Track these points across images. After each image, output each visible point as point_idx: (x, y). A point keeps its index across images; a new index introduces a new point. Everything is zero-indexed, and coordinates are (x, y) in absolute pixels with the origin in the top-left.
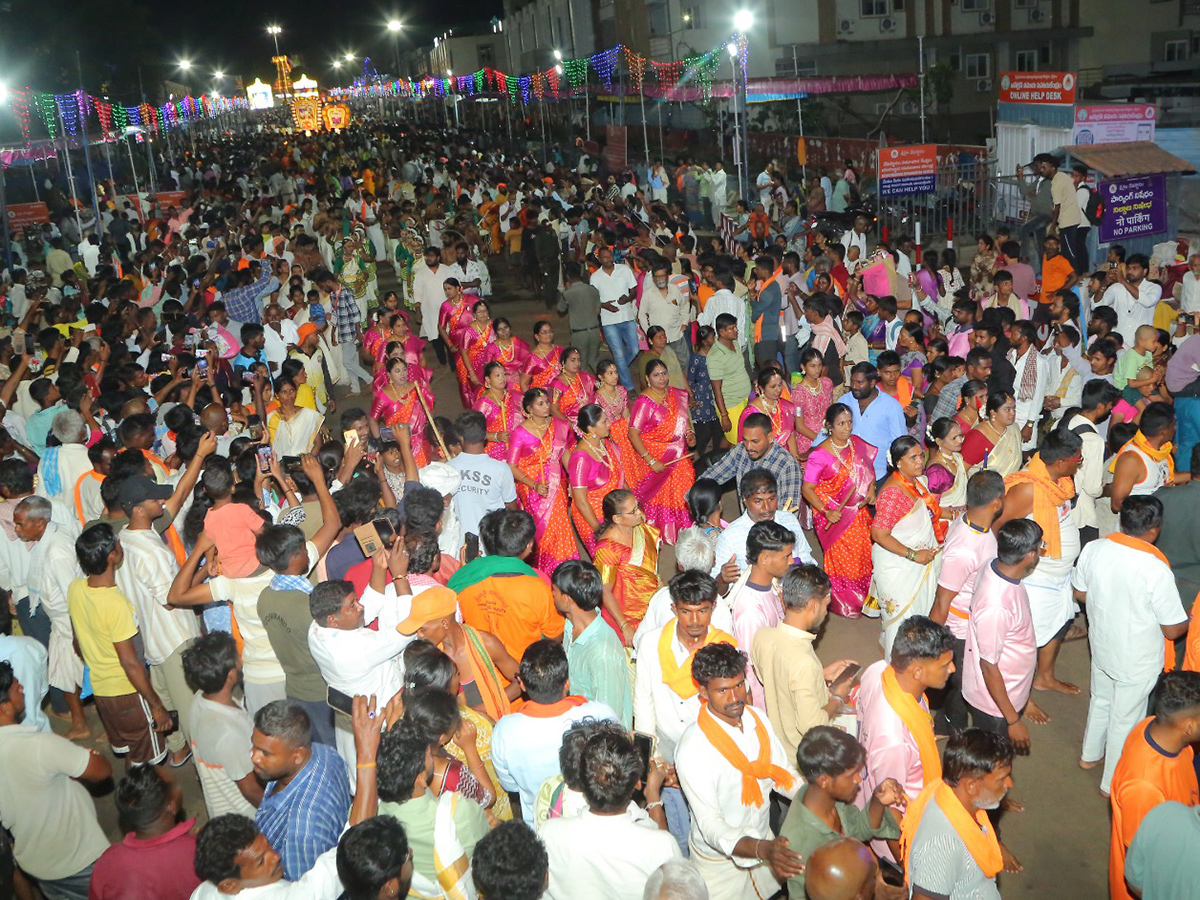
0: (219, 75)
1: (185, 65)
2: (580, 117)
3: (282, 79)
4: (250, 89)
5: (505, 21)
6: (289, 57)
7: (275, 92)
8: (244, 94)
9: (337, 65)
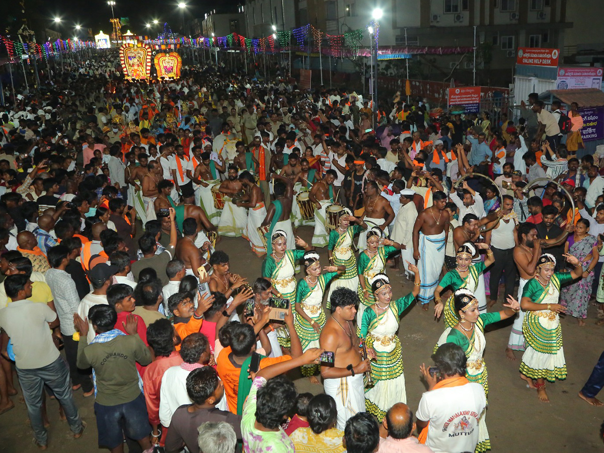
0: (78, 27)
1: (57, 20)
2: (286, 63)
3: (116, 32)
4: (97, 37)
5: (246, 6)
6: (120, 19)
7: (111, 39)
8: (93, 40)
9: (148, 26)
